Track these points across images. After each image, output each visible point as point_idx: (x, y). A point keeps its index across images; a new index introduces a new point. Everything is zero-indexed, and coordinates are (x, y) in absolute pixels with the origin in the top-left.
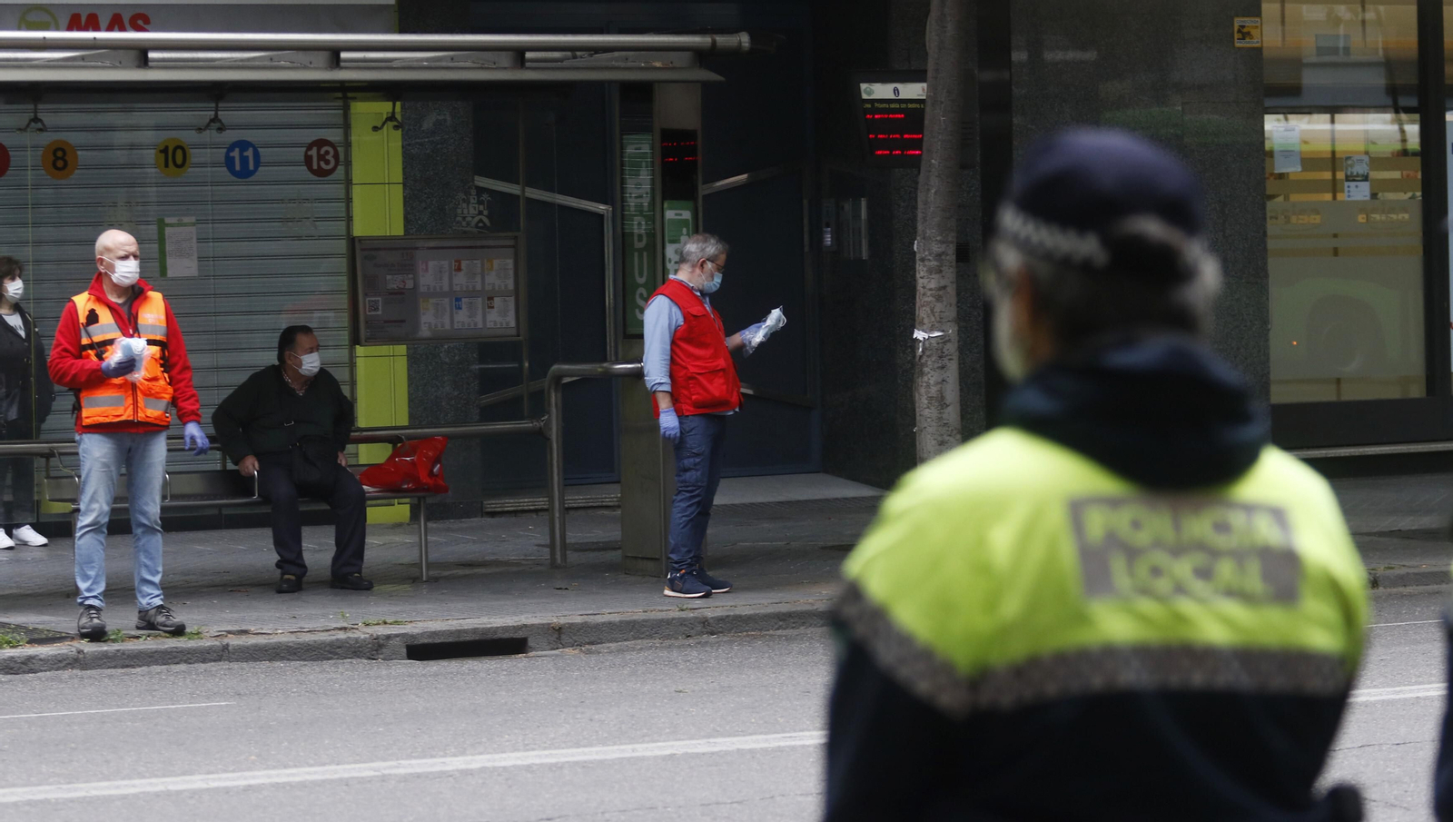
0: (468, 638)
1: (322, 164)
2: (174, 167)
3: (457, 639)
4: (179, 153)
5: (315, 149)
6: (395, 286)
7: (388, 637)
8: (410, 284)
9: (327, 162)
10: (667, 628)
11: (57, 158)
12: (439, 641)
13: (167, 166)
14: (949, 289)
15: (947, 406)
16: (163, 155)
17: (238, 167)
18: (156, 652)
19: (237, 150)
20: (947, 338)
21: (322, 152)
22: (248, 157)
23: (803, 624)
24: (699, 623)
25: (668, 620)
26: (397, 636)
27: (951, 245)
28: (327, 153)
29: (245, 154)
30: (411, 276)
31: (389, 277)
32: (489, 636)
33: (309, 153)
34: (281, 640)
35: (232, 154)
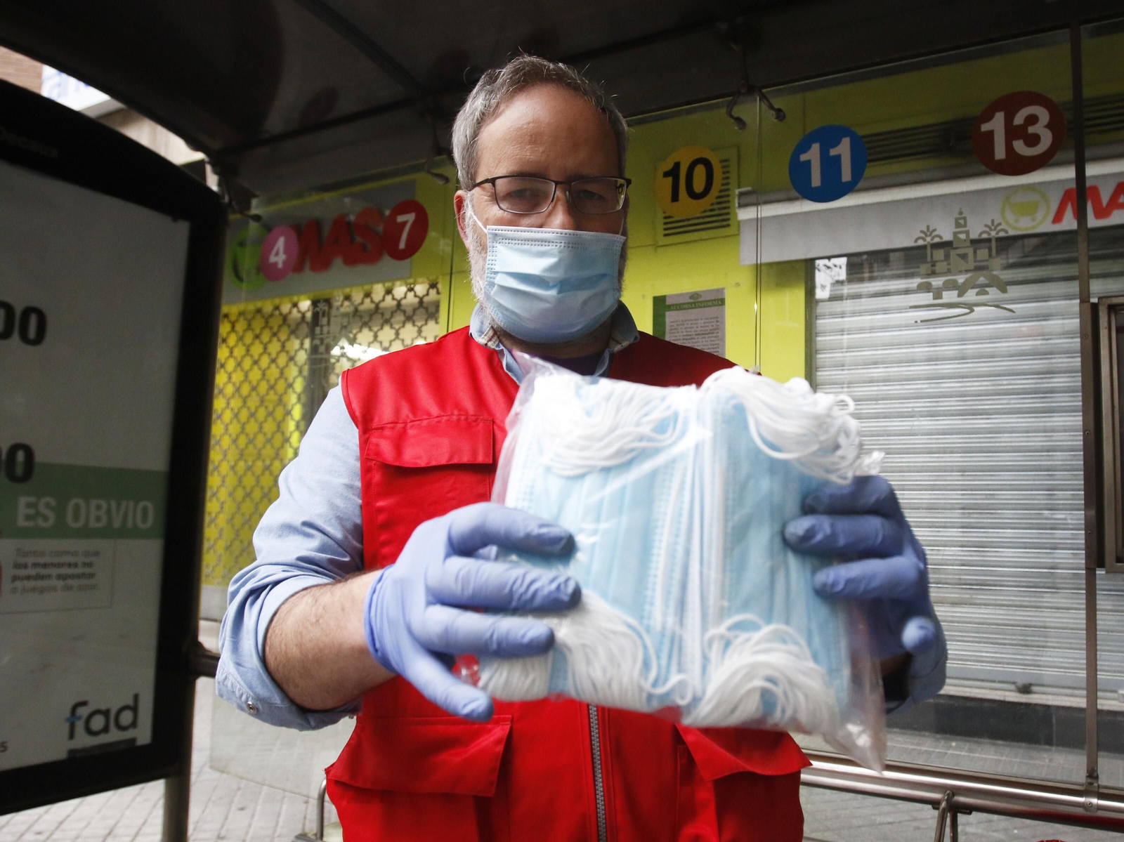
1: (1020, 146)
2: (691, 201)
5: (999, 117)
9: (1033, 140)
13: (675, 198)
21: (1019, 119)
28: (1032, 119)
29: (833, 152)
35: (803, 157)
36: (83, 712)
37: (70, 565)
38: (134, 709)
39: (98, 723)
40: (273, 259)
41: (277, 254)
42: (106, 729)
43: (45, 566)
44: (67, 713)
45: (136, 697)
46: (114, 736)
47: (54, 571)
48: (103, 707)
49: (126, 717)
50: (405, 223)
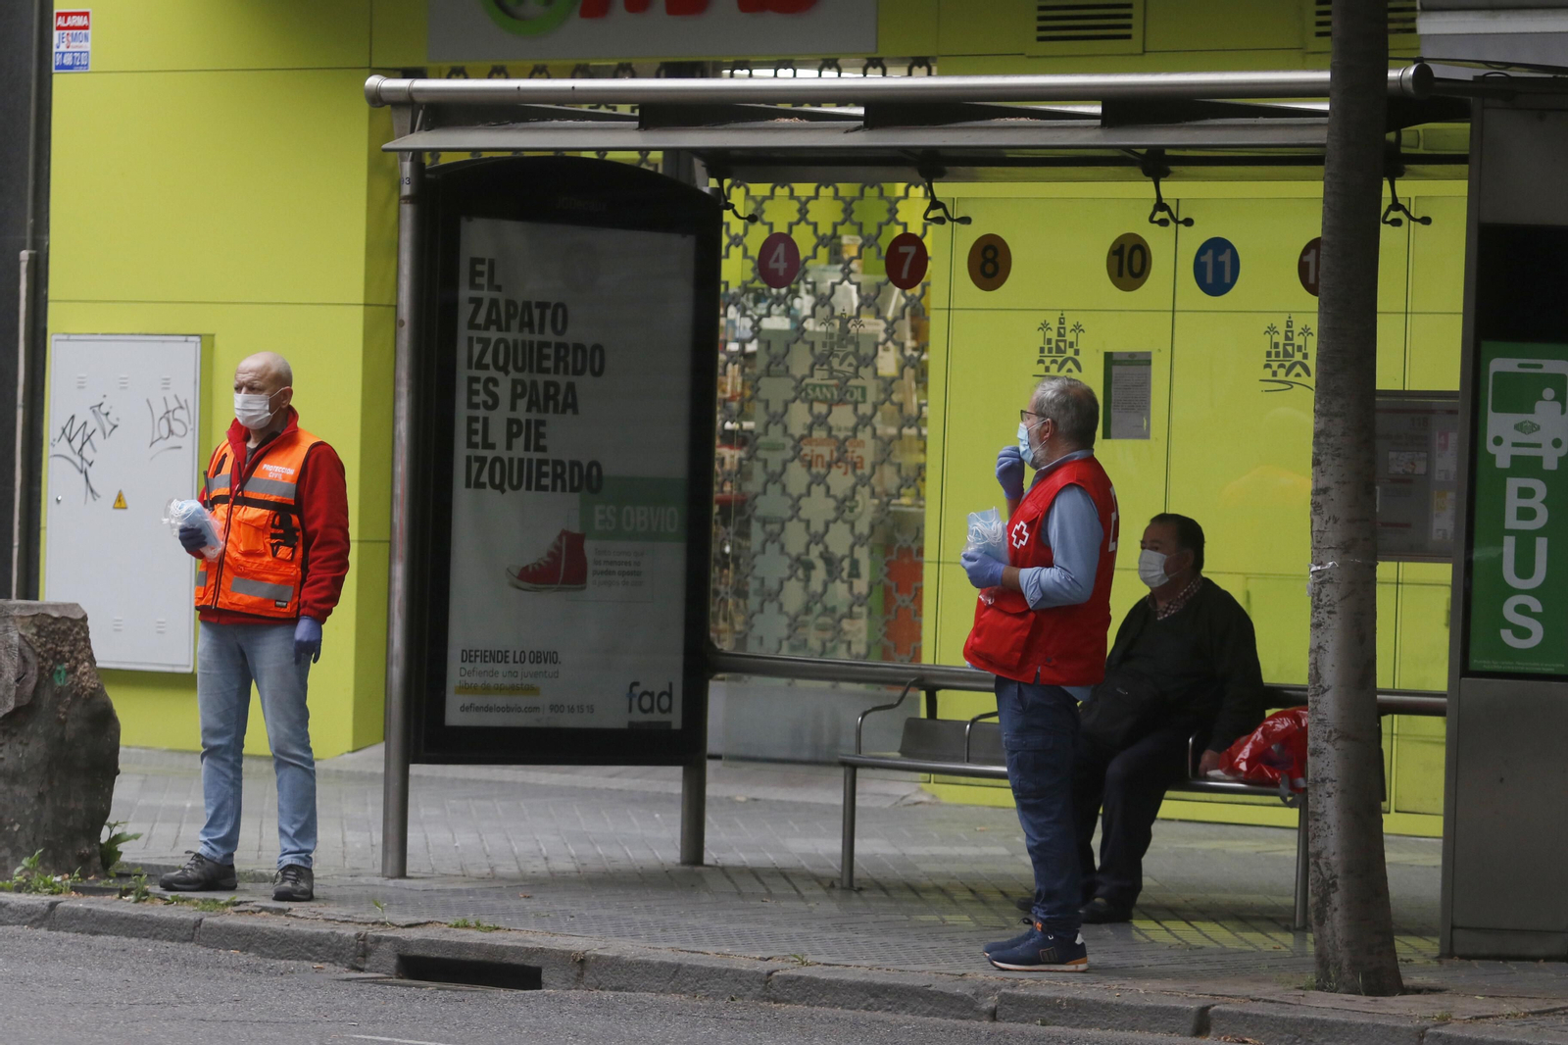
0: (472, 956)
3: (457, 956)
4: (1137, 255)
6: (1400, 470)
7: (378, 940)
8: (1421, 469)
10: (716, 983)
11: (986, 261)
12: (436, 955)
14: (1333, 494)
15: (1325, 691)
16: (1117, 257)
17: (1209, 280)
18: (126, 918)
19: (1210, 253)
20: (1327, 577)
22: (1224, 262)
23: (904, 1007)
24: (760, 981)
25: (720, 970)
26: (388, 939)
27: (1337, 420)
30: (1424, 455)
31: (1392, 455)
32: (497, 959)
33: (1305, 259)
34: (257, 925)
35: (1204, 259)
36: (637, 691)
37: (626, 563)
38: (670, 696)
39: (646, 702)
40: (772, 265)
41: (777, 260)
42: (651, 709)
43: (611, 563)
44: (628, 691)
45: (671, 685)
46: (656, 717)
47: (616, 568)
48: (650, 691)
49: (665, 702)
50: (906, 255)
